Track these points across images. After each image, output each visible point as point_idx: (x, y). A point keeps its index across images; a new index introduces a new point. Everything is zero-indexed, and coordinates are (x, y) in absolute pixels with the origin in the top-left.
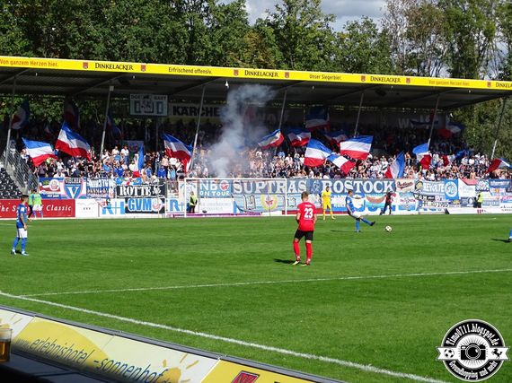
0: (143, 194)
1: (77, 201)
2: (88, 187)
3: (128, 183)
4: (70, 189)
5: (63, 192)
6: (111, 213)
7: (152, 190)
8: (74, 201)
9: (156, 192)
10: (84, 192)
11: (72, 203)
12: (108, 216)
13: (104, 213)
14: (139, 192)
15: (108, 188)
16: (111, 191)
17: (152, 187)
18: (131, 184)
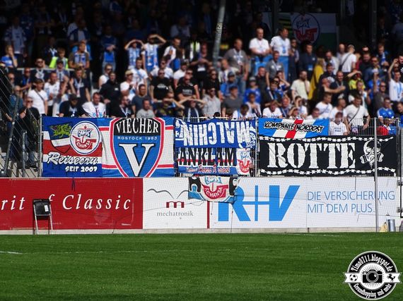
0: (332, 164)
1: (148, 182)
2: (178, 146)
3: (291, 134)
4: (129, 149)
5: (108, 159)
6: (243, 216)
7: (358, 153)
8: (138, 184)
9: (371, 159)
10: (167, 157)
11: (133, 190)
12: (233, 224)
13: (223, 216)
14: (323, 157)
15: (235, 146)
16: (242, 154)
17: (360, 145)
18: (300, 135)
